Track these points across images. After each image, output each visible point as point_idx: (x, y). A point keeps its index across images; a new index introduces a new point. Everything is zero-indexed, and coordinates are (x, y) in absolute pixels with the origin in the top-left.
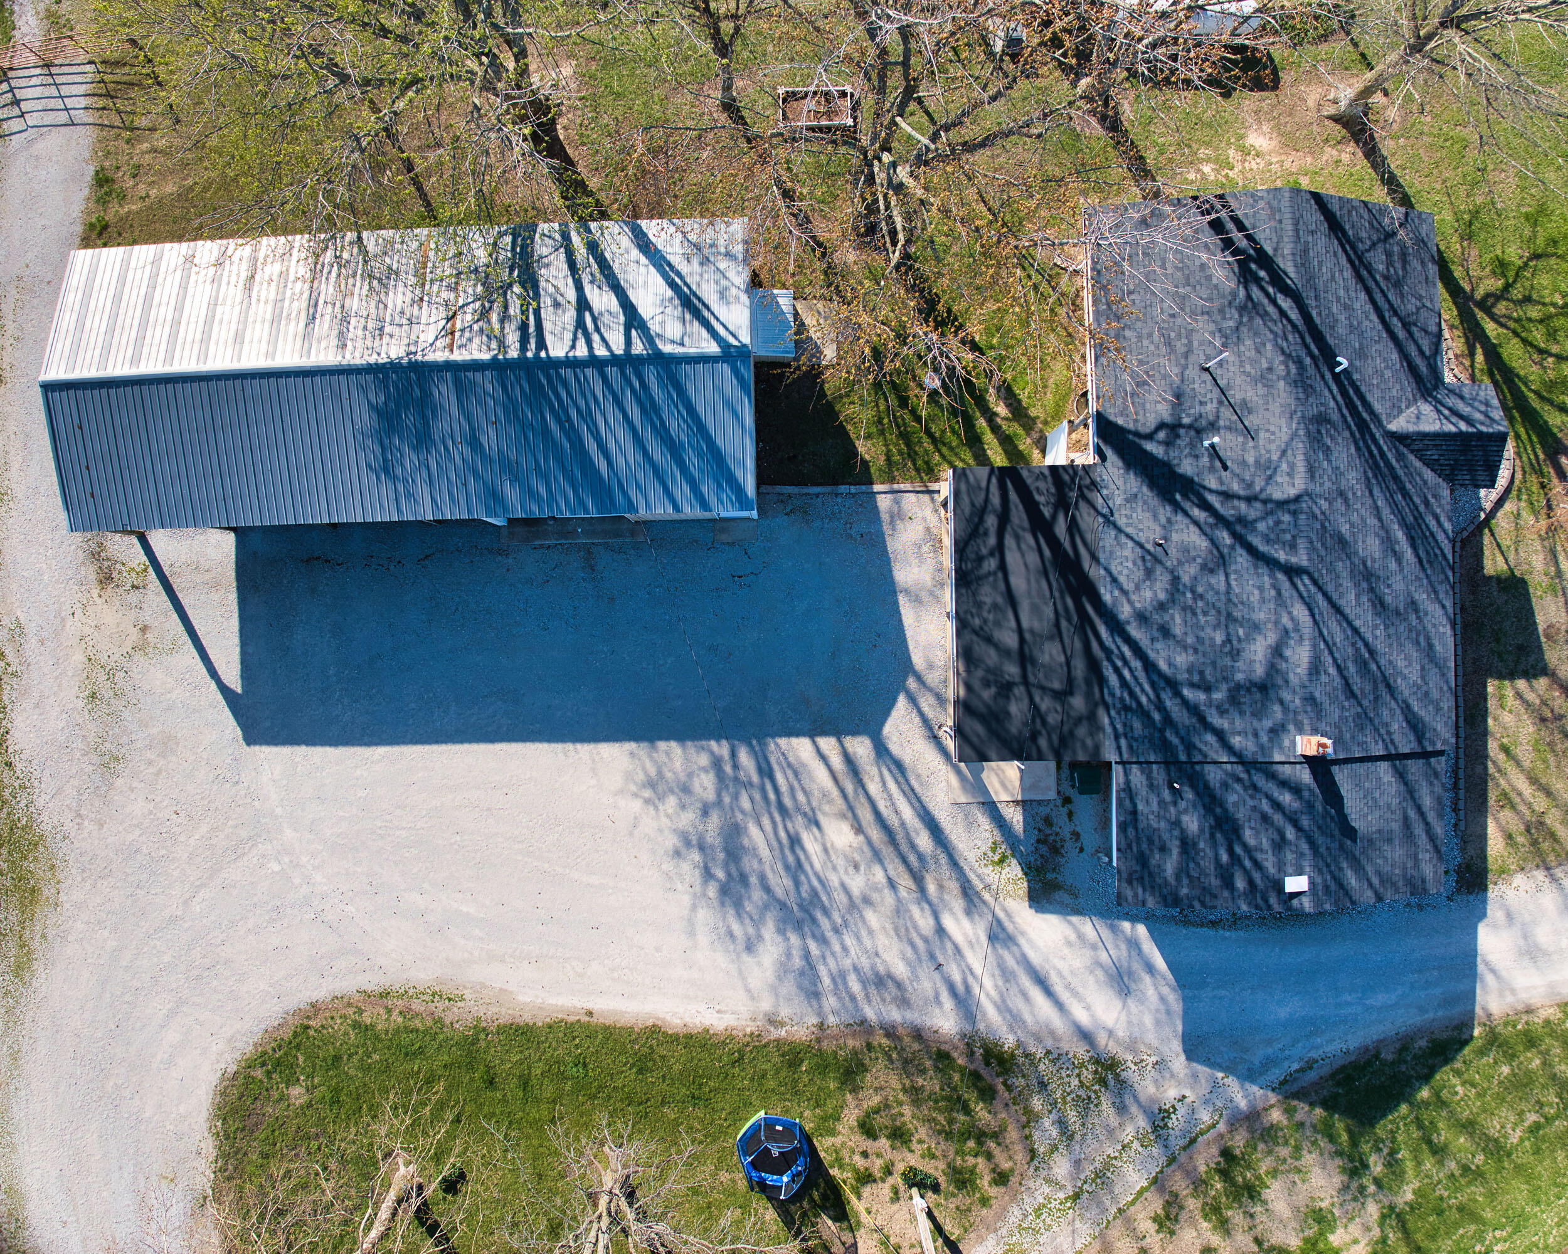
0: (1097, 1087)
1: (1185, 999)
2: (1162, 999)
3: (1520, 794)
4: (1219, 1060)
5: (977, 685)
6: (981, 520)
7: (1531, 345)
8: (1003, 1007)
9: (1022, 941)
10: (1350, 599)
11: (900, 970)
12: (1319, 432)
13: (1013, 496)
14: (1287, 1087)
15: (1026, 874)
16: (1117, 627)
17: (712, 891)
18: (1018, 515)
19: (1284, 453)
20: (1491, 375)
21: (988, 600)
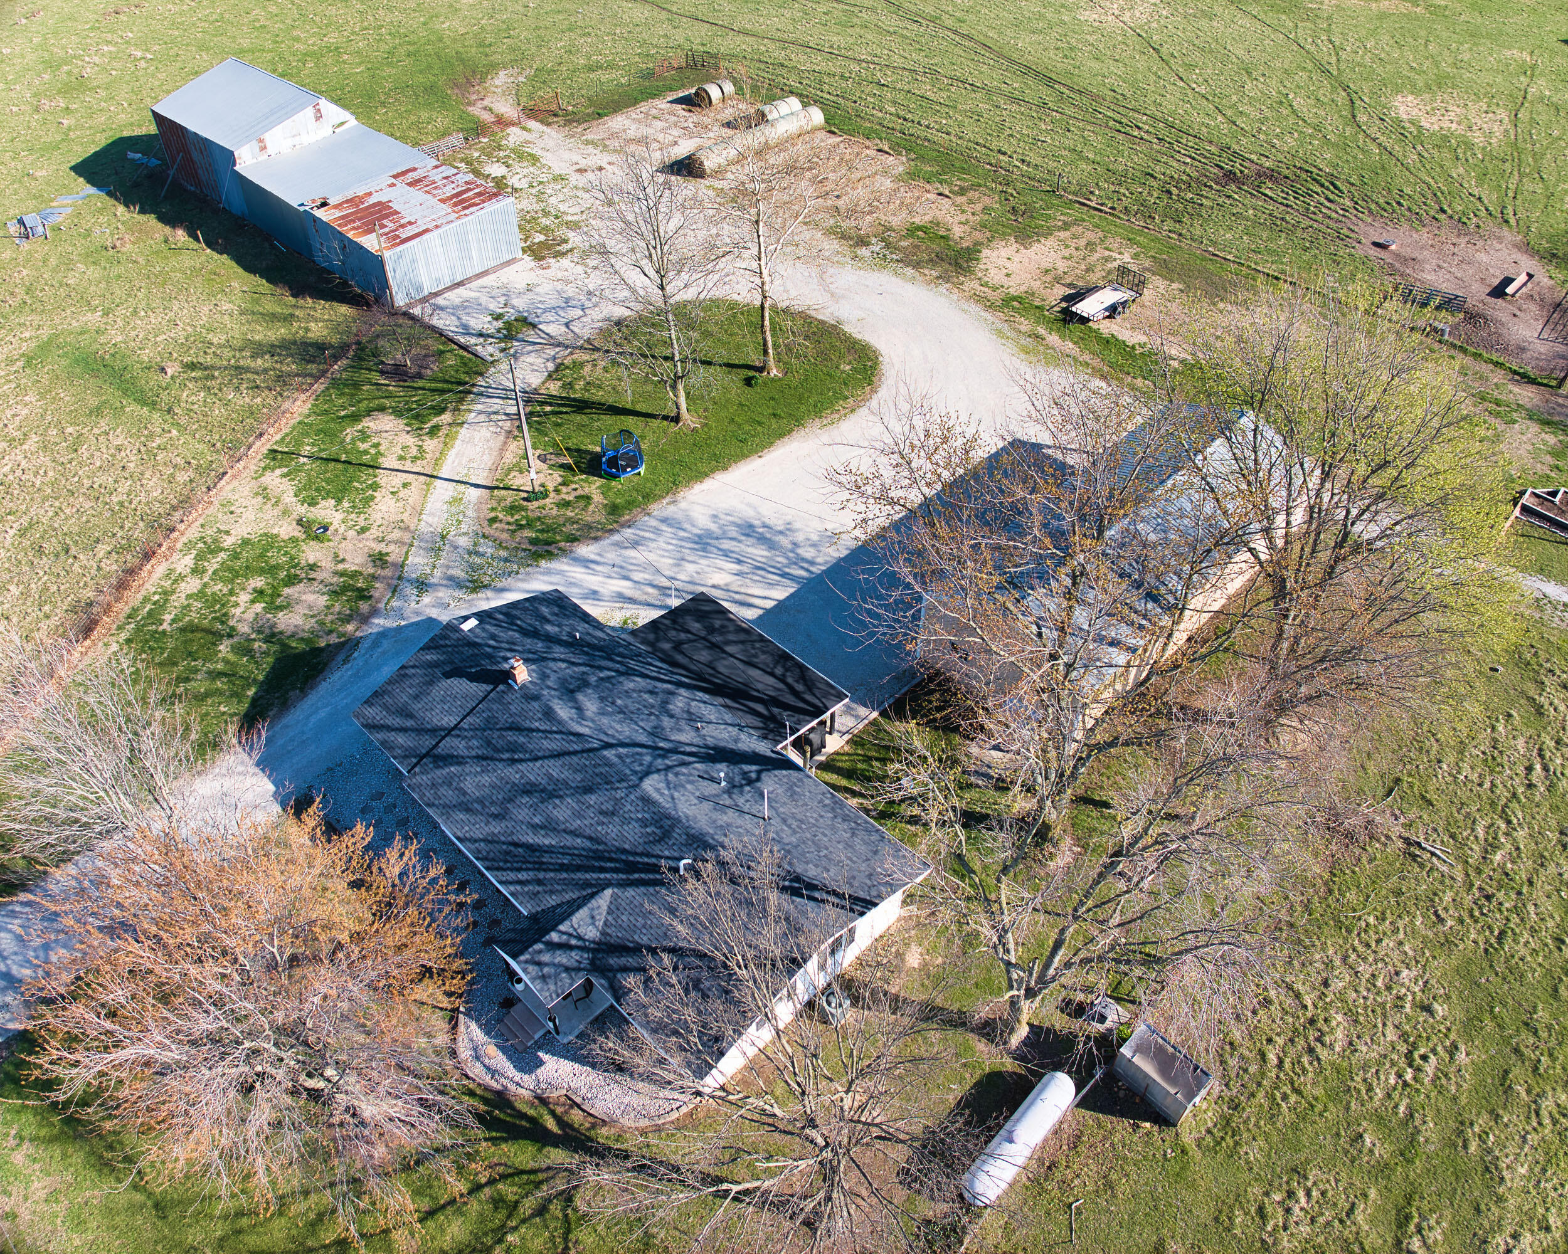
0: (475, 577)
4: (409, 628)
5: (726, 623)
6: (806, 685)
8: (560, 573)
11: (631, 553)
12: (661, 827)
13: (801, 705)
14: (353, 643)
16: (680, 684)
17: (757, 523)
18: (790, 699)
21: (763, 657)
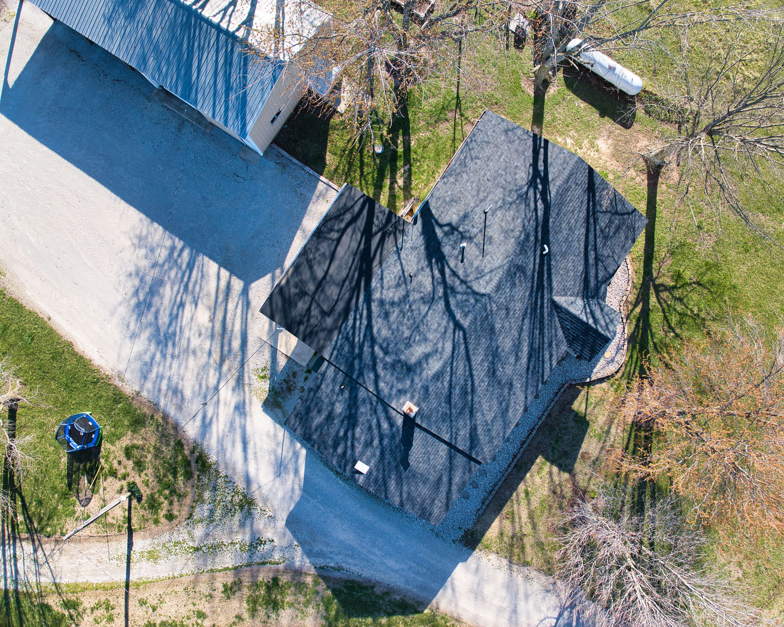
0: (237, 508)
1: (302, 497)
2: (293, 490)
3: (520, 518)
4: (299, 536)
5: (292, 283)
6: (344, 213)
7: (667, 321)
8: (220, 441)
9: (248, 419)
10: (477, 359)
11: (188, 393)
12: (515, 274)
13: (365, 212)
14: (322, 571)
15: (270, 391)
16: (368, 300)
17: (134, 301)
18: (361, 222)
19: (492, 271)
20: (638, 321)
21: (322, 250)
